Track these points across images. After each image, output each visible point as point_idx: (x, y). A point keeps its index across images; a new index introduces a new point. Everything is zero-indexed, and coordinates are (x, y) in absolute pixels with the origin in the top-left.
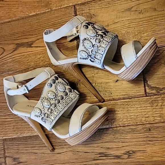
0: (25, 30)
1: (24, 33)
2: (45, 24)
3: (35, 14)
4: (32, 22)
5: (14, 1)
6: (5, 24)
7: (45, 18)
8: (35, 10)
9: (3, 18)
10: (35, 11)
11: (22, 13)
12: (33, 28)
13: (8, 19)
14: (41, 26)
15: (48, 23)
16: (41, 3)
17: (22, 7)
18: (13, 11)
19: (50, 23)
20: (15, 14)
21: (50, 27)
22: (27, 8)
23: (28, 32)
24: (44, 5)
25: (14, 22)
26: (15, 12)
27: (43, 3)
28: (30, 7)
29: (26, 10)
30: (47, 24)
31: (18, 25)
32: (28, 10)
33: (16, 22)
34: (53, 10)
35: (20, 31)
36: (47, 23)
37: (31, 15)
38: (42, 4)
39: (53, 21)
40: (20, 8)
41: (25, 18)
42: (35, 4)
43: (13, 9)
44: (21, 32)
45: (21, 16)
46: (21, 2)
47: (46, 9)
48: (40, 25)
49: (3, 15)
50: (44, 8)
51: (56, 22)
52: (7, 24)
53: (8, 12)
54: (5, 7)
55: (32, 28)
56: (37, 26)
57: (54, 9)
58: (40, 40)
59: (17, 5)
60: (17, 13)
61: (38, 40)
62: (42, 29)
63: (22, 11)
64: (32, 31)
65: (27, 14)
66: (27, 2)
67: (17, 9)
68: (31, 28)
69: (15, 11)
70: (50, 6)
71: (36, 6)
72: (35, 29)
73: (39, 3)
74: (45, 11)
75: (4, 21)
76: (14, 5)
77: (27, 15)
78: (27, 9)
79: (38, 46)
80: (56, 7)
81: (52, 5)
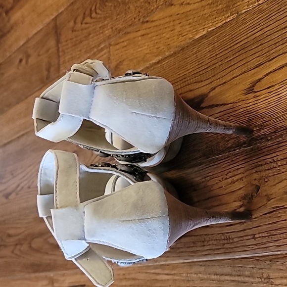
0: (187, 72)
1: (186, 80)
2: (227, 52)
3: (205, 32)
4: (200, 53)
5: (166, 17)
6: (152, 68)
7: (225, 36)
8: (204, 24)
9: (148, 56)
10: (205, 26)
11: (180, 38)
12: (203, 64)
13: (156, 56)
14: (218, 56)
15: (232, 48)
16: (217, 6)
17: (181, 25)
18: (165, 38)
19: (236, 47)
20: (168, 43)
21: (237, 54)
22: (189, 24)
23: (194, 76)
24: (222, 9)
25: (167, 61)
26: (168, 39)
27: (220, 4)
28: (195, 19)
29: (188, 30)
30: (229, 50)
31: (174, 66)
32: (191, 28)
33: (170, 59)
34: (242, 14)
35: (178, 76)
36: (230, 47)
37: (197, 37)
38: (218, 8)
39: (242, 38)
40: (178, 29)
41: (188, 47)
42: (205, 12)
43: (164, 35)
44: (181, 79)
45: (179, 44)
46: (178, 14)
47: (227, 16)
48: (216, 55)
49: (148, 51)
50: (222, 14)
51: (249, 39)
52: (155, 68)
53: (157, 43)
54: (152, 33)
55: (200, 66)
56: (210, 60)
57: (243, 11)
58: (216, 89)
59: (172, 24)
60: (171, 41)
61: (213, 91)
62: (220, 63)
63: (180, 33)
64: (201, 73)
65: (191, 36)
66: (190, 11)
67: (172, 30)
68: (198, 67)
69: (168, 36)
70: (236, 5)
71: (206, 16)
72: (206, 67)
73: (212, 6)
74: (224, 22)
75: (151, 62)
76: (166, 26)
77: (190, 39)
78: (189, 26)
79: (213, 105)
80: (248, 5)
81: (238, 4)
